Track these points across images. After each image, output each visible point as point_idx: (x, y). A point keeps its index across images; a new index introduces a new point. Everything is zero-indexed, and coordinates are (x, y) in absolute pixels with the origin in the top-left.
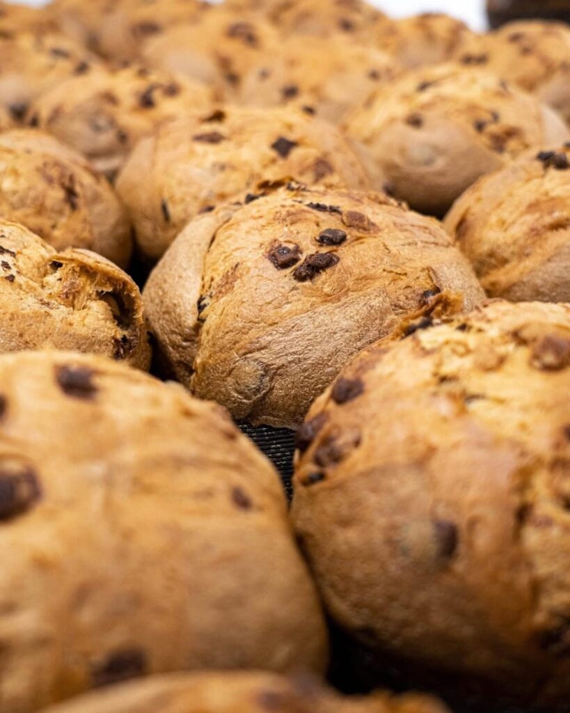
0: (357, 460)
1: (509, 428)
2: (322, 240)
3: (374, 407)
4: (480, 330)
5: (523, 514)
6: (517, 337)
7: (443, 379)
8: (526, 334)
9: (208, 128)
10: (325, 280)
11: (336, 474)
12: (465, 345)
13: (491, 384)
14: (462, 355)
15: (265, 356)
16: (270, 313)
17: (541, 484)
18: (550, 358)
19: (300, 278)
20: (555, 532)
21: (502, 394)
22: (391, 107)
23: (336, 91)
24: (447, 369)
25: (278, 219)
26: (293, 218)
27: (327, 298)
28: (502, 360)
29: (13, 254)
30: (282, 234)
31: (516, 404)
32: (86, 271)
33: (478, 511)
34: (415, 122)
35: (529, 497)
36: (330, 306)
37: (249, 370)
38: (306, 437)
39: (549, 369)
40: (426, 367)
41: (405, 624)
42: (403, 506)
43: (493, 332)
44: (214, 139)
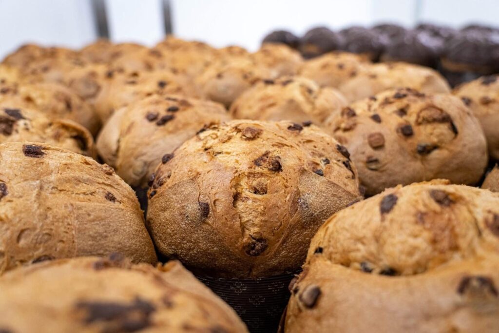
0: (169, 183)
1: (231, 164)
2: (169, 110)
3: (177, 161)
4: (223, 129)
5: (236, 197)
6: (237, 129)
7: (206, 149)
8: (240, 127)
9: (132, 79)
10: (170, 125)
11: (160, 190)
12: (216, 134)
13: (226, 147)
14: (214, 139)
15: (144, 158)
16: (146, 140)
17: (244, 183)
18: (249, 135)
19: (159, 124)
20: (250, 202)
21: (229, 151)
22: (211, 72)
23: (191, 70)
24: (208, 145)
25: (151, 103)
26: (157, 103)
27: (170, 132)
28: (230, 138)
29: (30, 120)
30: (152, 109)
31: (234, 154)
32: (65, 127)
33: (217, 197)
34: (219, 76)
35: (239, 190)
36: (172, 136)
37: (138, 165)
38: (152, 180)
39: (249, 139)
40: (200, 145)
41: (190, 249)
42: (186, 198)
43: (228, 129)
44: (133, 83)
